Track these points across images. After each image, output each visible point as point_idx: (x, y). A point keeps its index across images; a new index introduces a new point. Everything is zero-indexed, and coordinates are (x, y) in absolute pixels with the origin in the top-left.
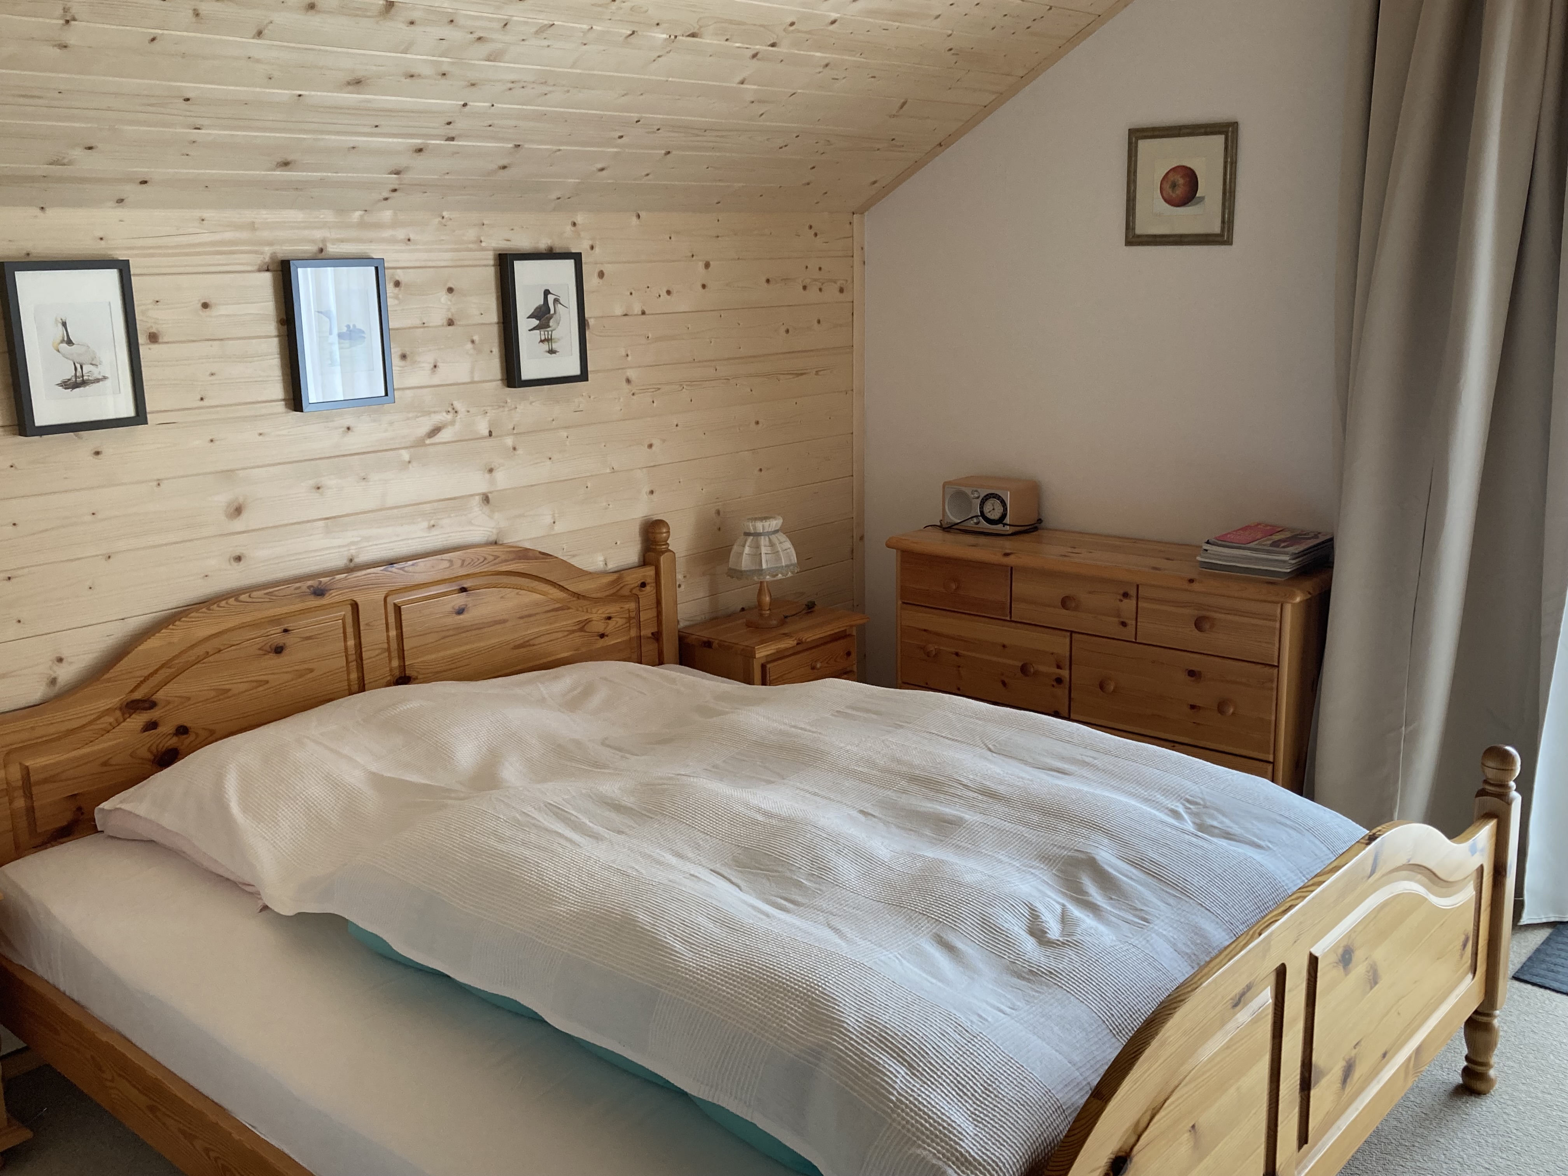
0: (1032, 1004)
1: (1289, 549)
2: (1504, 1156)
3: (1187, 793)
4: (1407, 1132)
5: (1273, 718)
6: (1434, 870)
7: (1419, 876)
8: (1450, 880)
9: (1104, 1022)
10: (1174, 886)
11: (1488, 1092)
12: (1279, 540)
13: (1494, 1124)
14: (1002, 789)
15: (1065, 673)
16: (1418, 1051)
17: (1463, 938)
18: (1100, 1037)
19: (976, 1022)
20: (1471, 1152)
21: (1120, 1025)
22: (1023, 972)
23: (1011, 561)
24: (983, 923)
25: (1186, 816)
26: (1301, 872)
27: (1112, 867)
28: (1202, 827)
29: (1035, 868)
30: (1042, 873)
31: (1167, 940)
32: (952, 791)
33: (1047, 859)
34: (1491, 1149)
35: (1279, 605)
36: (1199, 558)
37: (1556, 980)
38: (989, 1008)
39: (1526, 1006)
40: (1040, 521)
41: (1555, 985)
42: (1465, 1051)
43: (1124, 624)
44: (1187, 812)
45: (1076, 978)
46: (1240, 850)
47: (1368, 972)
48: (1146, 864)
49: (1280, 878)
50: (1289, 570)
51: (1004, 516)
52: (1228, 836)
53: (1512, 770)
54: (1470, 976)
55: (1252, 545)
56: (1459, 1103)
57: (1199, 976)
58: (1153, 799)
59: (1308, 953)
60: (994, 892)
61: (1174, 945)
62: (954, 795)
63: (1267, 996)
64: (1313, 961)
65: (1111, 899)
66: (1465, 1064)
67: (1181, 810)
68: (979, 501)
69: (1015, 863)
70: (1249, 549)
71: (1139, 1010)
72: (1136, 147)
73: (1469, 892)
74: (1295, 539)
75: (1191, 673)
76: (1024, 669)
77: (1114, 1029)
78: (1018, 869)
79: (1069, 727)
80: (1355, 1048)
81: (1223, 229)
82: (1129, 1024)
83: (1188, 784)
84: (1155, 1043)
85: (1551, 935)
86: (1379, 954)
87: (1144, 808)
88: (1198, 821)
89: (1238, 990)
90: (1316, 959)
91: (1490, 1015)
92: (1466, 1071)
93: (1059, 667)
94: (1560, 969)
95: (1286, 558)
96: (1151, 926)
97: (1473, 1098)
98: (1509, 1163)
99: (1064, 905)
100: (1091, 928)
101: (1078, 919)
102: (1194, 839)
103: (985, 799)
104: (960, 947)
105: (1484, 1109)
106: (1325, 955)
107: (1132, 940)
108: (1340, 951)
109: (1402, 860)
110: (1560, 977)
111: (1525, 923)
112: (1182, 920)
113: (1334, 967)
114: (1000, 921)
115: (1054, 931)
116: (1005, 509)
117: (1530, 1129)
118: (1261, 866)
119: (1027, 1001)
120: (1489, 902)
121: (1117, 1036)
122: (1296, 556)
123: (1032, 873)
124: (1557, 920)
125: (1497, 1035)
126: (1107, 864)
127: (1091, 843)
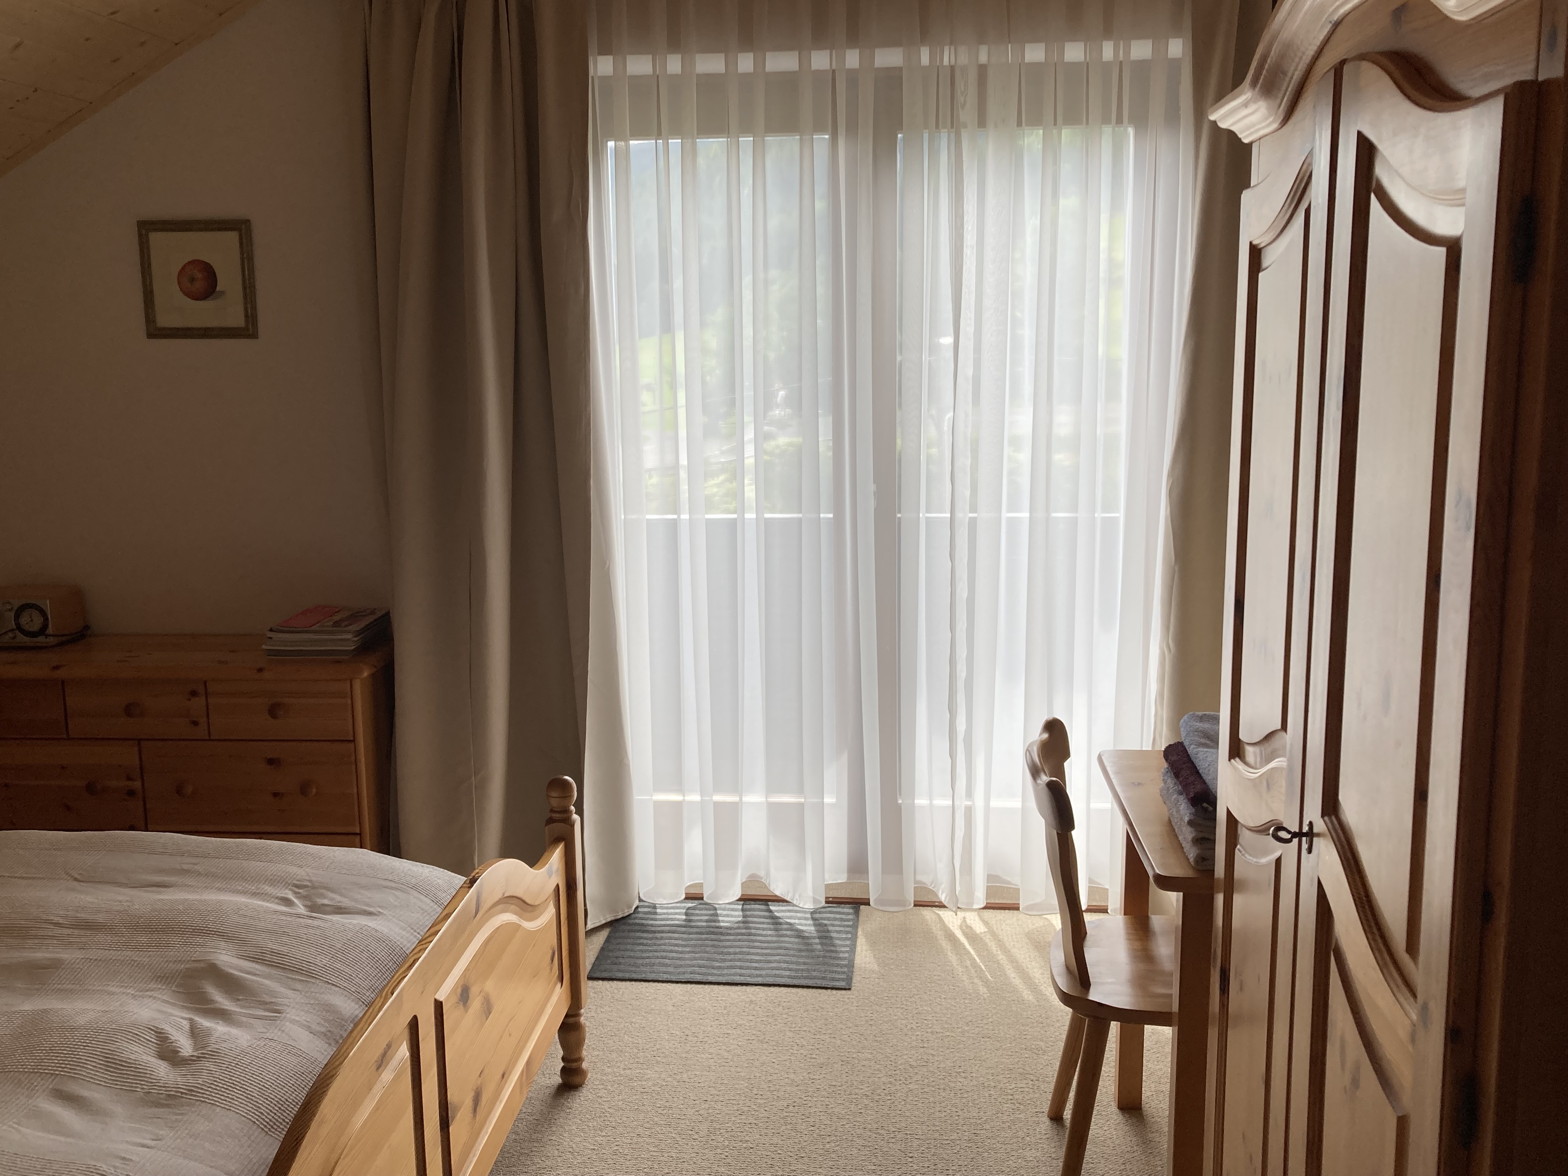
0: (177, 1128)
1: (351, 627)
2: (604, 1134)
3: (294, 878)
4: (525, 1141)
5: (355, 790)
6: (524, 898)
7: (513, 907)
8: (536, 904)
9: (255, 1122)
10: (299, 971)
11: (584, 1083)
12: (341, 620)
13: (592, 1110)
14: (100, 918)
15: (137, 784)
16: (528, 1063)
17: (550, 952)
18: (253, 1139)
19: (121, 1166)
20: (578, 1139)
21: (270, 1120)
22: (161, 1099)
23: (61, 674)
24: (107, 1062)
25: (295, 900)
26: (412, 929)
27: (235, 969)
28: (314, 908)
29: (152, 991)
30: (160, 993)
31: (302, 1025)
32: (40, 933)
33: (163, 978)
34: (592, 1132)
35: (349, 681)
36: (264, 647)
37: (619, 971)
38: (130, 1147)
39: (601, 999)
40: (87, 627)
41: (620, 975)
42: (561, 1053)
43: (195, 723)
44: (297, 898)
45: (218, 1088)
46: (354, 922)
47: (483, 1004)
48: (268, 957)
49: (395, 938)
50: (353, 648)
51: (45, 626)
52: (340, 910)
53: (571, 796)
54: (559, 985)
55: (313, 628)
56: (562, 1101)
57: (345, 1048)
58: (262, 892)
59: (433, 1000)
60: (114, 1026)
61: (309, 1028)
62: (43, 937)
63: (404, 1051)
64: (439, 1005)
65: (239, 1000)
66: (562, 1064)
67: (291, 896)
68: (12, 614)
69: (128, 991)
70: (315, 632)
71: (287, 1100)
72: (148, 241)
73: (551, 910)
74: (355, 616)
75: (271, 762)
76: (90, 788)
77: (265, 1126)
78: (134, 997)
79: (161, 837)
80: (480, 1076)
81: (247, 322)
82: (279, 1117)
83: (293, 870)
84: (314, 1125)
85: (610, 933)
86: (489, 986)
87: (255, 902)
88: (309, 903)
89: (380, 1051)
90: (441, 1003)
91: (578, 1015)
92: (564, 1071)
93: (129, 779)
94: (621, 960)
95: (349, 636)
96: (283, 1015)
97: (572, 1092)
98: (608, 1138)
99: (191, 1020)
100: (225, 1033)
101: (208, 1029)
102: (310, 921)
103: (82, 932)
104: (85, 1094)
105: (582, 1099)
106: (448, 998)
107: (268, 1034)
108: (459, 990)
109: (498, 896)
110: (622, 967)
111: (590, 928)
112: (312, 1002)
113: (455, 1007)
114: (126, 1055)
115: (186, 1047)
116: (46, 619)
117: (620, 1103)
118: (376, 931)
119: (171, 1127)
120: (566, 916)
121: (269, 1133)
122: (358, 633)
123: (150, 997)
124: (613, 918)
125: (585, 1030)
126: (231, 967)
127: (208, 950)
